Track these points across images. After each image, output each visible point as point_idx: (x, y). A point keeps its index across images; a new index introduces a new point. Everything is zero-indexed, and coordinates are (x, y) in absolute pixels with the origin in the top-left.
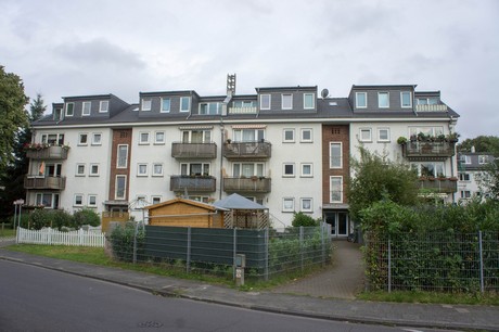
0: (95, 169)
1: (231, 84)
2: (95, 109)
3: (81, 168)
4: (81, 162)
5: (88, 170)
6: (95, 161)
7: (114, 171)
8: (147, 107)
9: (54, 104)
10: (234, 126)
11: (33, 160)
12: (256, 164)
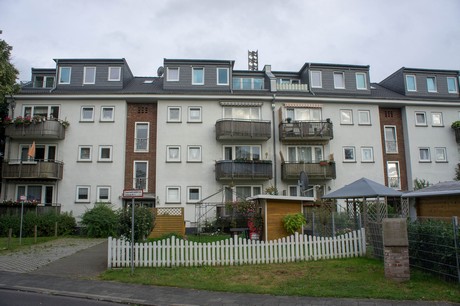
0: (106, 153)
1: (253, 61)
2: (102, 76)
3: (86, 151)
4: (86, 143)
5: (96, 154)
6: (106, 143)
7: (130, 155)
8: (173, 77)
9: (33, 70)
10: (287, 104)
11: (12, 140)
12: (313, 148)
